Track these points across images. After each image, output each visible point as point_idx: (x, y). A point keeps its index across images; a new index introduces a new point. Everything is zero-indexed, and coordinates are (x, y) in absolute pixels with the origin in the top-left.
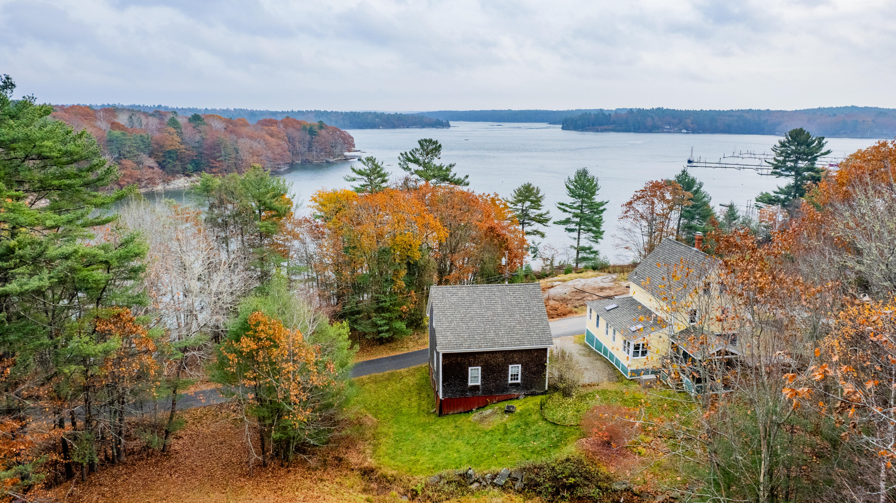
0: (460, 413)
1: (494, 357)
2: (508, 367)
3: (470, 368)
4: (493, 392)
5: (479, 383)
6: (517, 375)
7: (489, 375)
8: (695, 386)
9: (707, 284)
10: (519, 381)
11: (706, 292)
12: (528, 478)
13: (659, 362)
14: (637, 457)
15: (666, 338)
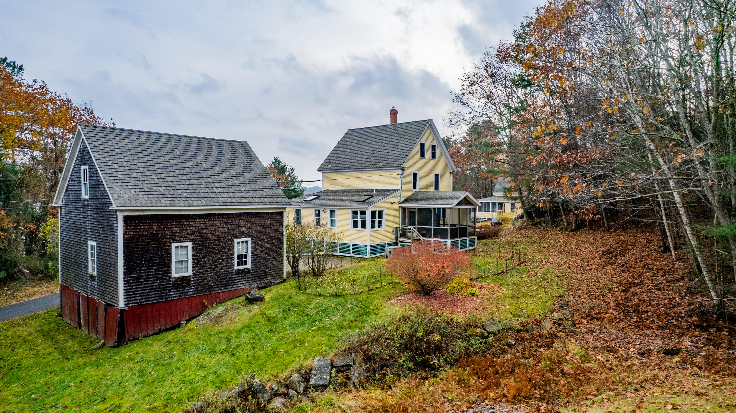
0: (160, 332)
1: (212, 225)
2: (233, 242)
3: (174, 245)
4: (210, 287)
5: (190, 273)
6: (246, 256)
7: (204, 257)
8: (449, 242)
9: (422, 146)
10: (249, 266)
11: (422, 155)
12: (368, 359)
13: (393, 235)
14: (475, 298)
15: (396, 205)
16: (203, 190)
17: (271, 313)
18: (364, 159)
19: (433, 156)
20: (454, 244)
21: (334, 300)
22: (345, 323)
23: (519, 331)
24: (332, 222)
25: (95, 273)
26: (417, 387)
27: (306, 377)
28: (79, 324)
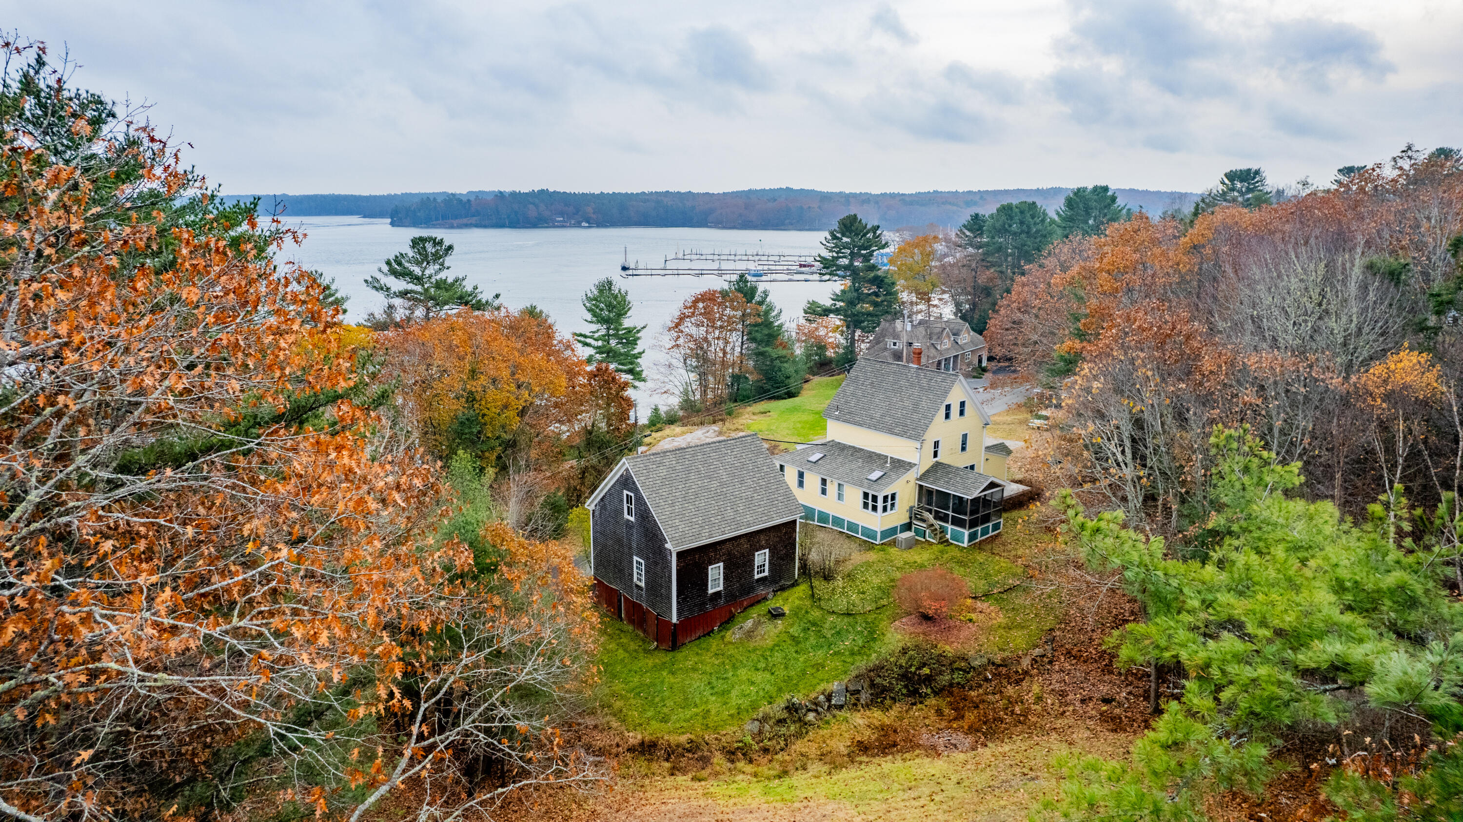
1: (738, 545)
2: (754, 555)
3: (710, 568)
4: (737, 596)
5: (721, 588)
6: (764, 565)
7: (732, 572)
8: (967, 533)
9: (948, 407)
10: (766, 573)
11: (947, 416)
12: (872, 685)
13: (908, 515)
14: (970, 625)
15: (913, 482)
16: (730, 513)
17: (795, 630)
18: (878, 415)
19: (962, 413)
20: (972, 537)
21: (846, 620)
22: (856, 649)
23: (999, 666)
24: (840, 497)
25: (643, 584)
26: (907, 711)
27: (829, 698)
28: (620, 616)
